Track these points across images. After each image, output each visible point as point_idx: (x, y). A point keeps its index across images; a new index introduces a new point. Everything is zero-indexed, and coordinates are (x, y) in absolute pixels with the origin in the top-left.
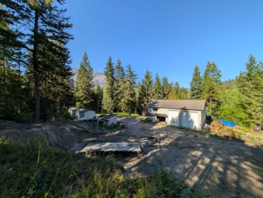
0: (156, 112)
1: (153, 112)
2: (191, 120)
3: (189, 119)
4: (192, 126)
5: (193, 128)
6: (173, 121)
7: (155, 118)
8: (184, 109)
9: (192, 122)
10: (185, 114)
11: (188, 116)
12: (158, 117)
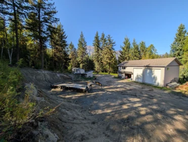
0: (124, 70)
1: (122, 70)
2: (154, 77)
3: (153, 76)
4: (155, 82)
5: (156, 84)
6: (138, 78)
7: (124, 75)
8: (148, 67)
9: (155, 78)
10: (148, 71)
11: (151, 73)
12: (126, 75)
